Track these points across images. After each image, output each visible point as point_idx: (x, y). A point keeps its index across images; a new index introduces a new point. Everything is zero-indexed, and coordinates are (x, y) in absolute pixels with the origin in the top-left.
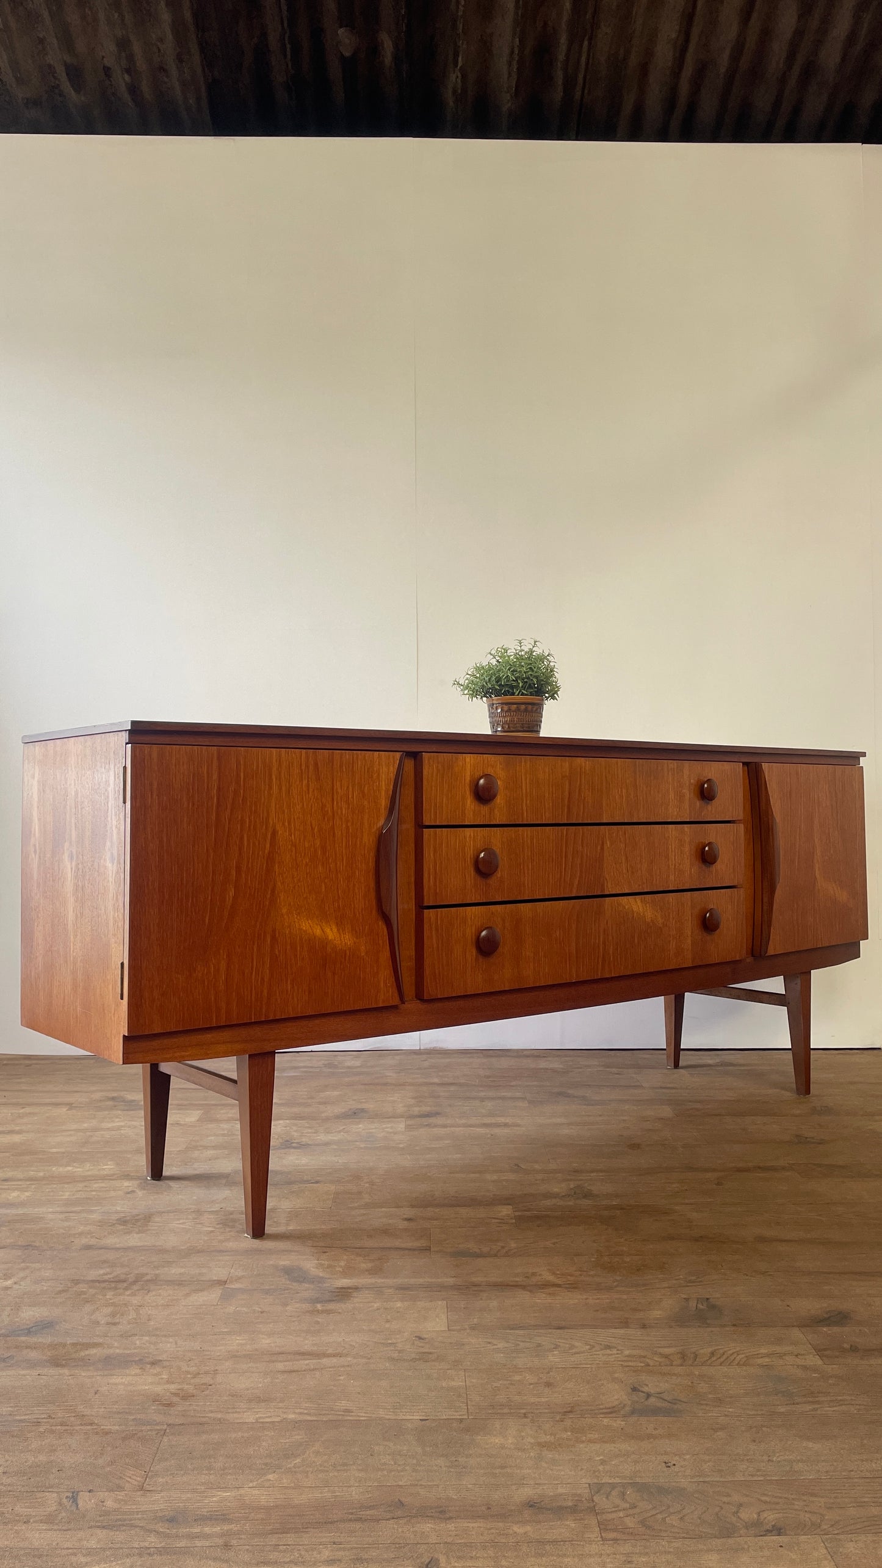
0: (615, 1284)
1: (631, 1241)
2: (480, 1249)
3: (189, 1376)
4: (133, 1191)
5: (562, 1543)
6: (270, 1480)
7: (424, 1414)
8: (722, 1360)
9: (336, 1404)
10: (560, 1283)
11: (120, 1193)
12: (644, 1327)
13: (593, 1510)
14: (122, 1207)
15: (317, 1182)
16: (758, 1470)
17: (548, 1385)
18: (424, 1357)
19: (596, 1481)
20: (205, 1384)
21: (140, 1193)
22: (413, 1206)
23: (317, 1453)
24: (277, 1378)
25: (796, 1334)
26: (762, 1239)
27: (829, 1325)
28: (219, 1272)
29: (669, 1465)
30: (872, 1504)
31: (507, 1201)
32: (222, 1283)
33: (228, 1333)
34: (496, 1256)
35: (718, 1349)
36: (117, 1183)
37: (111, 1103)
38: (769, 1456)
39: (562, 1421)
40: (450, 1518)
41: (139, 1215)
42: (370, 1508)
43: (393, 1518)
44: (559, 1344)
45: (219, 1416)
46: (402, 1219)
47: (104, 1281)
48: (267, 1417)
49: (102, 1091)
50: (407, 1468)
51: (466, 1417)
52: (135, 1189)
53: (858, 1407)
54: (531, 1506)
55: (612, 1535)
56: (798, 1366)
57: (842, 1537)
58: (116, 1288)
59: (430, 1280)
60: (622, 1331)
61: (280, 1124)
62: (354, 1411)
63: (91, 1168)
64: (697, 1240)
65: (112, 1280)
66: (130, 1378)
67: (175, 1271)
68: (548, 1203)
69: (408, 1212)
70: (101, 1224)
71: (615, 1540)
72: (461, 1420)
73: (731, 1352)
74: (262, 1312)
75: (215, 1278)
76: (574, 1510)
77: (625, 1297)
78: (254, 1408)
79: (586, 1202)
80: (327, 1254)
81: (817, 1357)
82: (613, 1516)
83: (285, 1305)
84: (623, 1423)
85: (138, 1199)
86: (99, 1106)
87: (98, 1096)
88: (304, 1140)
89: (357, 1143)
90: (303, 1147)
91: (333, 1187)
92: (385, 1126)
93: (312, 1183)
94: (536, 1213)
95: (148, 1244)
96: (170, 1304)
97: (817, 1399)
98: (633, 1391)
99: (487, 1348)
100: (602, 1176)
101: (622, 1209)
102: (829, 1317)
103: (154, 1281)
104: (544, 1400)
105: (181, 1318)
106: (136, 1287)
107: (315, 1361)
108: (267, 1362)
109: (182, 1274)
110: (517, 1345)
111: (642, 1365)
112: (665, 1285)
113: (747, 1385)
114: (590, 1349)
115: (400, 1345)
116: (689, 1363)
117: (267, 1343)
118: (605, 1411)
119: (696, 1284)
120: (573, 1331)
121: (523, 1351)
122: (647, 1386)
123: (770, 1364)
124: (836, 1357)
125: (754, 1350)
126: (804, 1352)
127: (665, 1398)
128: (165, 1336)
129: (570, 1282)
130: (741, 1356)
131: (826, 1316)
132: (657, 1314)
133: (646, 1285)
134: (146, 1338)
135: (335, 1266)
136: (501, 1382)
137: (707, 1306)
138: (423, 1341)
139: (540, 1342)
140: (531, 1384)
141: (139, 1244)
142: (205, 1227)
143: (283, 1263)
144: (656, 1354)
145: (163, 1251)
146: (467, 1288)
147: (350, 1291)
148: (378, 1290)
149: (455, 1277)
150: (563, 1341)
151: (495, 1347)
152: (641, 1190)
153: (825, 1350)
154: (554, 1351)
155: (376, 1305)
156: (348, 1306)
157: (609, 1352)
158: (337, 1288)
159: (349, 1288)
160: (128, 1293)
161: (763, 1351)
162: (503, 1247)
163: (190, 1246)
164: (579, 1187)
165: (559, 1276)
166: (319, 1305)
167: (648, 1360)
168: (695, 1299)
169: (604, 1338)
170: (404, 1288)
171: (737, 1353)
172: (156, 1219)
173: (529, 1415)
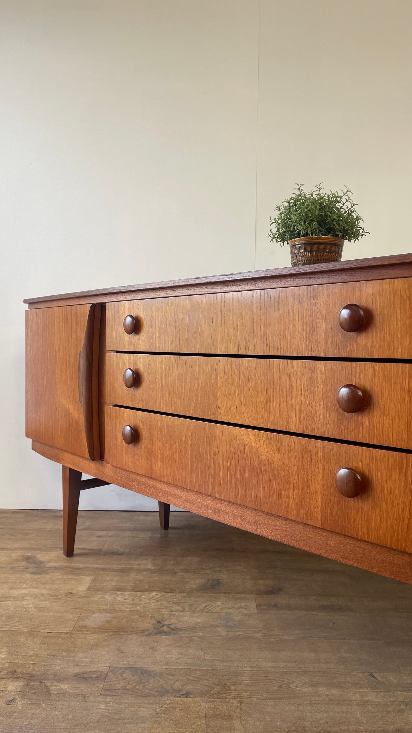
4: (14, 700)
15: (187, 695)
21: (20, 703)
37: (24, 564)
52: (17, 697)
61: (153, 597)
85: (16, 714)
86: (12, 568)
87: (16, 555)
88: (173, 621)
89: (219, 629)
90: (173, 632)
91: (203, 705)
92: (239, 605)
93: (183, 695)
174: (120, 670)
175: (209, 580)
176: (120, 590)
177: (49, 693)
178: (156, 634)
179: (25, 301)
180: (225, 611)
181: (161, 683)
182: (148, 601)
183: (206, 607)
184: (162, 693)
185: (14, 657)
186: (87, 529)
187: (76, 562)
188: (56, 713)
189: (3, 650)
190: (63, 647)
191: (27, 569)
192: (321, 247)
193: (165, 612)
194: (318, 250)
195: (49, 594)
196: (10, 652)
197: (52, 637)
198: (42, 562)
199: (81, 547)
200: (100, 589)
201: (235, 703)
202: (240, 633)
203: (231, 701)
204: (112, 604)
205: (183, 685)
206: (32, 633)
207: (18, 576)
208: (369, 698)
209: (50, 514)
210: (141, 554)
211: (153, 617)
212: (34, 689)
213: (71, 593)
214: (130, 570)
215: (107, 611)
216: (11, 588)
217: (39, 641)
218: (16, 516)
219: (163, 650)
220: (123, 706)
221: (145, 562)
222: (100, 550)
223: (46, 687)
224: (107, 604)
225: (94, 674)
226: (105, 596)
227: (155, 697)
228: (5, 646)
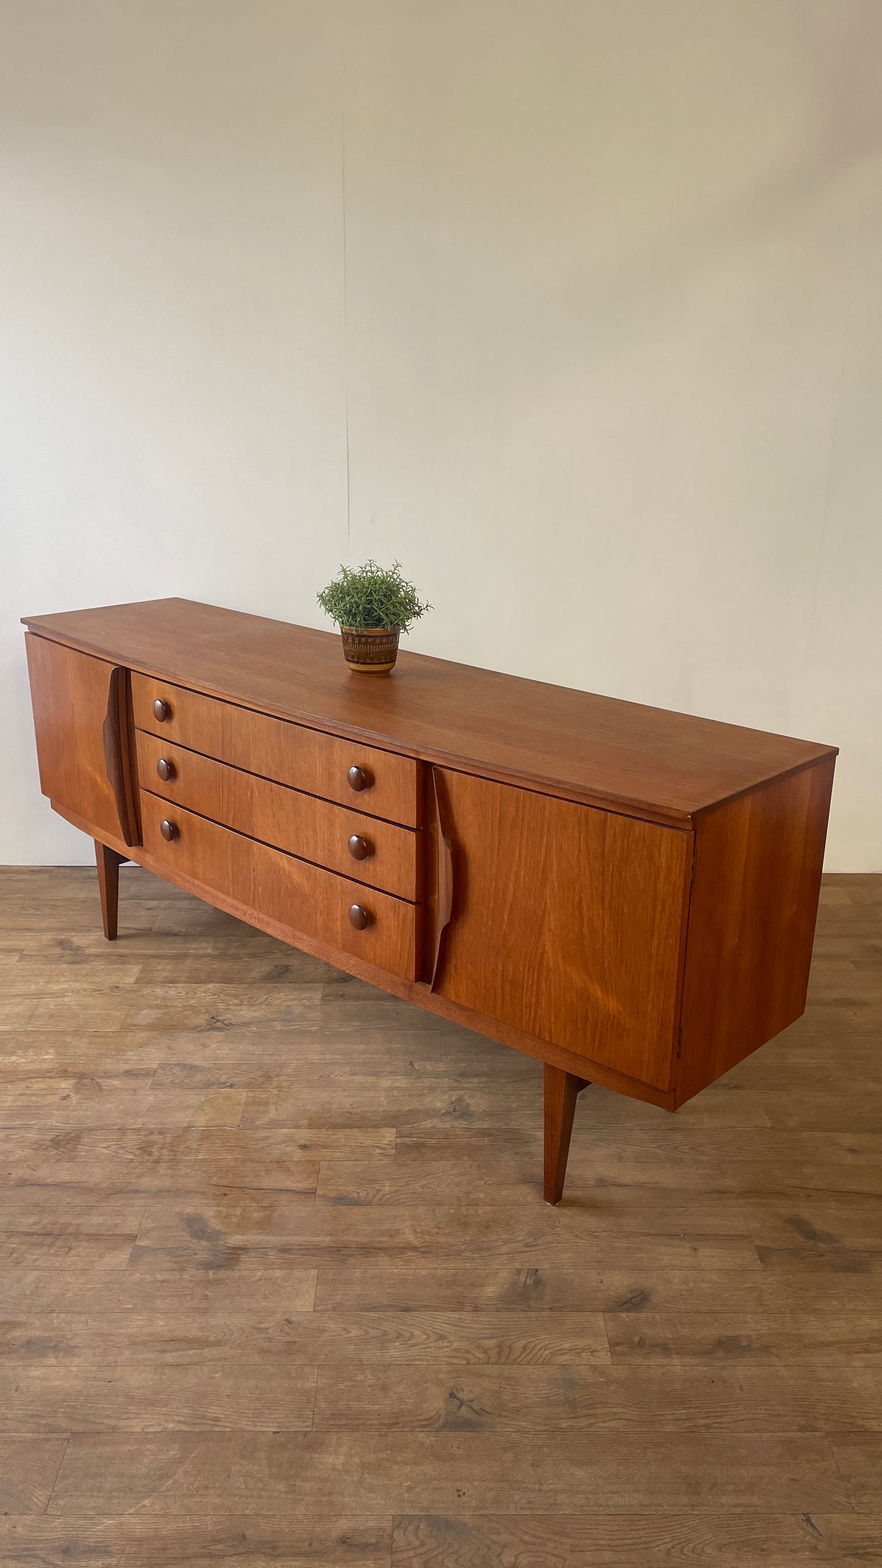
0: (464, 1247)
1: (489, 1185)
2: (358, 1194)
4: (68, 1096)
6: (145, 1506)
7: (277, 1424)
8: (529, 1358)
9: (209, 1410)
10: (417, 1244)
11: (56, 1098)
12: (476, 1309)
13: (391, 1550)
14: (55, 1122)
15: (231, 1086)
16: (529, 1502)
17: (384, 1387)
18: (290, 1349)
19: (399, 1513)
20: (106, 1380)
21: (74, 1098)
22: (310, 1126)
23: (186, 1473)
24: (165, 1374)
25: (600, 1321)
26: (602, 1183)
27: (628, 1310)
28: (131, 1225)
29: (461, 1493)
30: (607, 1548)
31: (392, 1120)
32: (133, 1238)
33: (131, 1311)
34: (370, 1204)
35: (530, 1342)
37: (58, 950)
38: (541, 1484)
39: (386, 1436)
40: (278, 1556)
41: (70, 1133)
42: (221, 1541)
43: (236, 1554)
44: (402, 1332)
45: (113, 1423)
46: (299, 1146)
47: (33, 1234)
48: (151, 1426)
49: (51, 929)
50: (254, 1493)
51: (309, 1429)
52: (71, 1093)
53: (626, 1422)
54: (344, 1542)
56: (590, 1366)
58: (41, 1245)
59: (309, 1239)
60: (456, 1315)
61: (209, 989)
62: (222, 1420)
63: (34, 1057)
65: (40, 1232)
66: (44, 1370)
67: (95, 1221)
68: (428, 1124)
69: (304, 1135)
70: (38, 1146)
72: (306, 1434)
73: (540, 1346)
74: (162, 1282)
75: (128, 1232)
76: (376, 1547)
77: (468, 1265)
78: (142, 1414)
79: (463, 1124)
80: (227, 1197)
81: (609, 1354)
82: (405, 1555)
83: (182, 1269)
84: (434, 1439)
85: (72, 1108)
86: (46, 956)
87: (46, 938)
88: (228, 1016)
89: (275, 1023)
90: (226, 1027)
91: (245, 1094)
92: (303, 996)
93: (228, 1086)
94: (415, 1139)
95: (75, 1178)
96: (87, 1267)
97: (595, 1411)
98: (450, 1397)
99: (342, 1337)
100: (483, 1083)
101: (490, 1135)
102: (632, 1298)
103: (76, 1235)
104: (377, 1407)
105: (93, 1288)
106: (59, 1243)
107: (198, 1351)
108: (159, 1352)
109: (99, 1225)
110: (367, 1332)
111: (465, 1362)
112: (505, 1249)
113: (544, 1392)
114: (426, 1339)
115: (270, 1331)
116: (503, 1360)
117: (162, 1325)
118: (422, 1423)
119: (532, 1249)
120: (416, 1314)
121: (370, 1342)
122: (463, 1390)
123: (568, 1363)
124: (624, 1354)
125: (559, 1344)
126: (600, 1347)
127: (475, 1407)
128: (79, 1313)
129: (427, 1244)
130: (547, 1352)
131: (629, 1296)
132: (490, 1291)
133: (489, 1249)
134: (63, 1316)
135: (232, 1215)
136: (346, 1384)
137: (534, 1282)
138: (290, 1325)
139: (387, 1329)
140: (370, 1386)
141: (67, 1178)
142: (127, 1153)
143: (189, 1210)
144: (478, 1348)
145: (89, 1190)
146: (338, 1251)
147: (239, 1252)
148: (264, 1252)
149: (331, 1234)
150: (406, 1328)
151: (348, 1335)
152: (513, 1105)
153: (617, 1344)
154: (395, 1342)
155: (259, 1274)
156: (236, 1274)
157: (440, 1344)
158: (229, 1248)
159: (240, 1248)
160: (52, 1251)
161: (566, 1346)
162: (379, 1191)
163: (111, 1183)
164: (460, 1099)
165: (419, 1235)
166: (211, 1272)
167: (470, 1356)
168: (526, 1271)
169: (440, 1324)
170: (284, 1250)
171: (545, 1348)
172: (85, 1140)
173: (361, 1427)
174: (168, 1067)
175: (277, 966)
176: (173, 982)
177: (101, 1089)
178: (208, 1030)
179: (23, 621)
180: (287, 1003)
181: (209, 1076)
182: (204, 994)
183: (267, 999)
184: (208, 1085)
185: (63, 1057)
186: (132, 898)
187: (121, 947)
188: (109, 1105)
189: (50, 1051)
190: (111, 1046)
191: (62, 957)
192: (370, 640)
193: (221, 1006)
194: (366, 643)
195: (91, 989)
196: (58, 1053)
197: (100, 1037)
198: (79, 948)
199: (125, 926)
200: (150, 982)
201: (275, 1091)
202: (297, 1027)
203: (271, 1090)
204: (164, 999)
205: (228, 1079)
206: (78, 1033)
207: (53, 967)
208: (399, 1084)
209: (84, 873)
210: (201, 935)
211: (207, 1012)
212: (87, 1086)
213: (117, 987)
214: (185, 956)
215: (158, 1007)
216: (49, 983)
217: (87, 1041)
218: (36, 877)
219: (213, 1046)
220: (170, 1097)
221: (204, 945)
222: (150, 930)
223: (98, 1083)
224: (157, 998)
225: (144, 1071)
226: (156, 990)
227: (201, 1088)
228: (52, 1047)
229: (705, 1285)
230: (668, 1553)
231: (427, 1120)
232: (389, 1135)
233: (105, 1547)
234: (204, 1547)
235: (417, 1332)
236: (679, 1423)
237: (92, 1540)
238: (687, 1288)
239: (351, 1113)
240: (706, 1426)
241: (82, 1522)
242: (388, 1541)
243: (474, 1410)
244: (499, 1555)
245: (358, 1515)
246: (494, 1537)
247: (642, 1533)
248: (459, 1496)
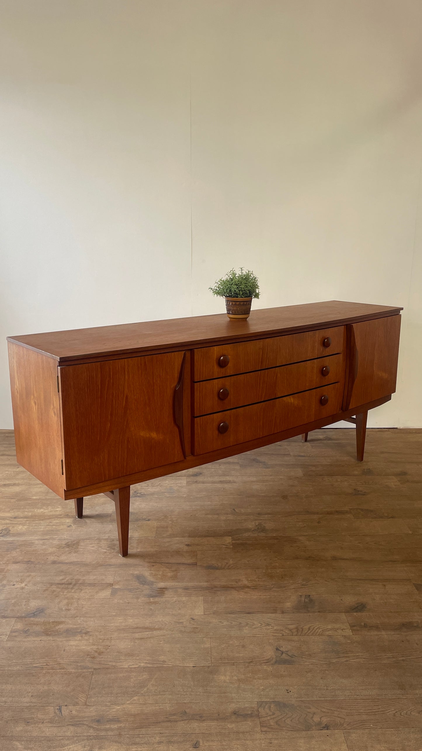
0: (272, 586)
1: (280, 560)
2: (217, 564)
3: (101, 641)
4: (71, 525)
5: (246, 733)
6: (135, 700)
7: (194, 663)
8: (312, 632)
9: (160, 658)
10: (250, 585)
11: (65, 527)
12: (283, 612)
13: (258, 716)
14: (66, 536)
15: (149, 520)
16: (323, 695)
17: (243, 646)
18: (195, 630)
19: (260, 700)
20: (107, 646)
21: (74, 527)
22: (189, 536)
23: (153, 685)
24: (136, 643)
25: (343, 616)
26: (335, 558)
27: (357, 612)
28: (110, 579)
29: (288, 691)
30: (363, 713)
31: (229, 533)
32: (111, 585)
33: (115, 616)
34: (224, 569)
35: (311, 626)
36: (63, 520)
38: (327, 687)
39: (248, 667)
40: (204, 720)
41: (74, 541)
42: (174, 715)
43: (183, 720)
44: (249, 623)
45: (114, 664)
46: (185, 545)
47: (63, 584)
48: (132, 665)
50: (188, 693)
51: (210, 665)
52: (71, 524)
53: (364, 659)
54: (235, 714)
55: (265, 729)
56: (342, 636)
57: (351, 731)
58: (67, 588)
59: (197, 584)
60: (274, 615)
62: (167, 662)
63: (52, 510)
64: (307, 559)
65: (66, 583)
66: (77, 642)
67: (91, 578)
68: (246, 535)
69: (187, 540)
70: (59, 547)
71: (266, 731)
72: (209, 667)
73: (316, 628)
74: (128, 603)
75: (108, 582)
76: (251, 716)
77: (276, 594)
78: (127, 660)
79: (262, 534)
80: (154, 567)
81: (351, 630)
82: (266, 719)
83: (138, 598)
84: (272, 668)
85: (73, 530)
88: (142, 491)
89: (165, 494)
90: (142, 496)
91: (156, 523)
92: (177, 482)
93: (147, 520)
94: (241, 541)
95: (79, 560)
96: (91, 598)
97: (348, 655)
98: (276, 650)
99: (220, 625)
100: (270, 517)
101: (277, 539)
102: (358, 606)
103: (83, 584)
104: (241, 655)
105: (95, 607)
106: (76, 588)
107: (150, 632)
108: (132, 633)
109: (94, 579)
110: (232, 623)
111: (281, 635)
112: (292, 587)
113: (321, 647)
114: (261, 626)
115: (184, 623)
116: (300, 634)
117: (131, 621)
118: (265, 661)
119: (305, 586)
120: (254, 615)
121: (234, 627)
122: (282, 647)
123: (331, 634)
124: (358, 630)
125: (326, 626)
126: (345, 628)
127: (289, 654)
128: (90, 617)
129: (254, 585)
130: (320, 630)
131: (356, 606)
132: (288, 605)
133: (285, 587)
134: (82, 618)
135: (158, 574)
136: (224, 645)
137: (309, 601)
138: (194, 621)
139: (241, 622)
140: (236, 646)
141: (75, 560)
142: (102, 549)
143: (136, 572)
144: (287, 629)
145: (86, 565)
146: (212, 589)
147: (164, 590)
148: (175, 590)
149: (207, 582)
150: (250, 621)
151: (223, 624)
152: (286, 526)
153: (354, 626)
154: (246, 627)
155: (175, 599)
156: (163, 599)
157: (268, 627)
158: (159, 588)
159: (163, 588)
160: (73, 591)
161: (329, 627)
162: (227, 563)
163: (97, 562)
164: (260, 524)
165: (249, 581)
166: (151, 599)
167: (283, 632)
168: (304, 596)
169: (266, 619)
170: (186, 589)
171: (319, 628)
172: (82, 544)
173: (235, 664)
178: (134, 497)
181: (137, 516)
183: (160, 484)
184: (138, 520)
185: (65, 509)
189: (59, 507)
190: (88, 504)
196: (63, 508)
202: (176, 495)
205: (147, 517)
227: (134, 521)
228: (60, 505)
229: (391, 601)
230: (394, 715)
231: (246, 533)
232: (228, 540)
233: (118, 719)
234: (167, 718)
235: (255, 623)
236: (389, 659)
237: (111, 716)
238: (384, 602)
239: (208, 531)
240: (403, 660)
241: (104, 708)
242: (256, 713)
243: (289, 656)
244: (312, 717)
245: (240, 702)
246: (309, 710)
247: (380, 707)
248: (288, 692)
